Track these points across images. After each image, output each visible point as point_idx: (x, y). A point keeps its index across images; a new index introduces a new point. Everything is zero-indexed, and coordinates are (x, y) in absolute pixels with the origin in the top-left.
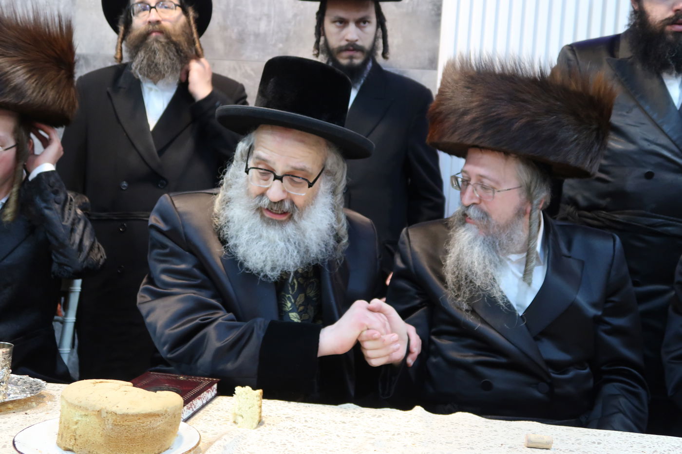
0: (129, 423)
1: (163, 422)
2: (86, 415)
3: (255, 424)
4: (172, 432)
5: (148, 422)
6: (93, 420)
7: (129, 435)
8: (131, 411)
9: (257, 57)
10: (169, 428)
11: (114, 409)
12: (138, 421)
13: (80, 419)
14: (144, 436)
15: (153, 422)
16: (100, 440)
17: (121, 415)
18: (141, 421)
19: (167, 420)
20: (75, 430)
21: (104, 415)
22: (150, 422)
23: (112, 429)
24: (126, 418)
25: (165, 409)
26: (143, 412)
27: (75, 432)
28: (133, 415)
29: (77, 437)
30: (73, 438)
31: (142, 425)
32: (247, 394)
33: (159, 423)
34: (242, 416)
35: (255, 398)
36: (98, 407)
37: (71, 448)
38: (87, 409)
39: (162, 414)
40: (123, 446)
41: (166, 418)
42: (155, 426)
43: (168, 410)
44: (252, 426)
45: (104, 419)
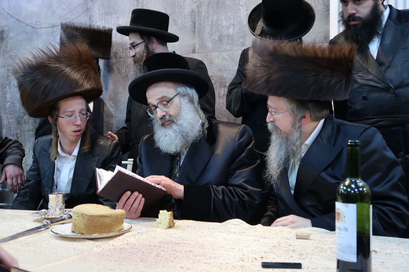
0: (93, 219)
1: (110, 220)
2: (78, 216)
3: (166, 227)
4: (116, 225)
5: (102, 219)
6: (81, 218)
7: (94, 225)
8: (95, 214)
9: (229, 48)
10: (114, 223)
11: (88, 213)
12: (98, 218)
13: (76, 218)
14: (100, 225)
15: (104, 219)
16: (83, 227)
17: (90, 216)
18: (99, 219)
19: (112, 219)
20: (75, 223)
21: (84, 216)
22: (103, 220)
23: (87, 222)
24: (92, 217)
25: (111, 214)
26: (100, 215)
27: (75, 224)
28: (95, 216)
29: (76, 226)
30: (74, 226)
31: (99, 220)
32: (164, 213)
33: (107, 220)
34: (161, 224)
35: (168, 215)
36: (82, 213)
37: (74, 231)
38: (78, 214)
39: (109, 216)
40: (91, 229)
41: (111, 218)
42: (106, 221)
43: (113, 215)
44: (164, 228)
45: (84, 218)
